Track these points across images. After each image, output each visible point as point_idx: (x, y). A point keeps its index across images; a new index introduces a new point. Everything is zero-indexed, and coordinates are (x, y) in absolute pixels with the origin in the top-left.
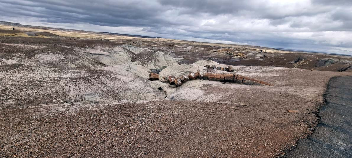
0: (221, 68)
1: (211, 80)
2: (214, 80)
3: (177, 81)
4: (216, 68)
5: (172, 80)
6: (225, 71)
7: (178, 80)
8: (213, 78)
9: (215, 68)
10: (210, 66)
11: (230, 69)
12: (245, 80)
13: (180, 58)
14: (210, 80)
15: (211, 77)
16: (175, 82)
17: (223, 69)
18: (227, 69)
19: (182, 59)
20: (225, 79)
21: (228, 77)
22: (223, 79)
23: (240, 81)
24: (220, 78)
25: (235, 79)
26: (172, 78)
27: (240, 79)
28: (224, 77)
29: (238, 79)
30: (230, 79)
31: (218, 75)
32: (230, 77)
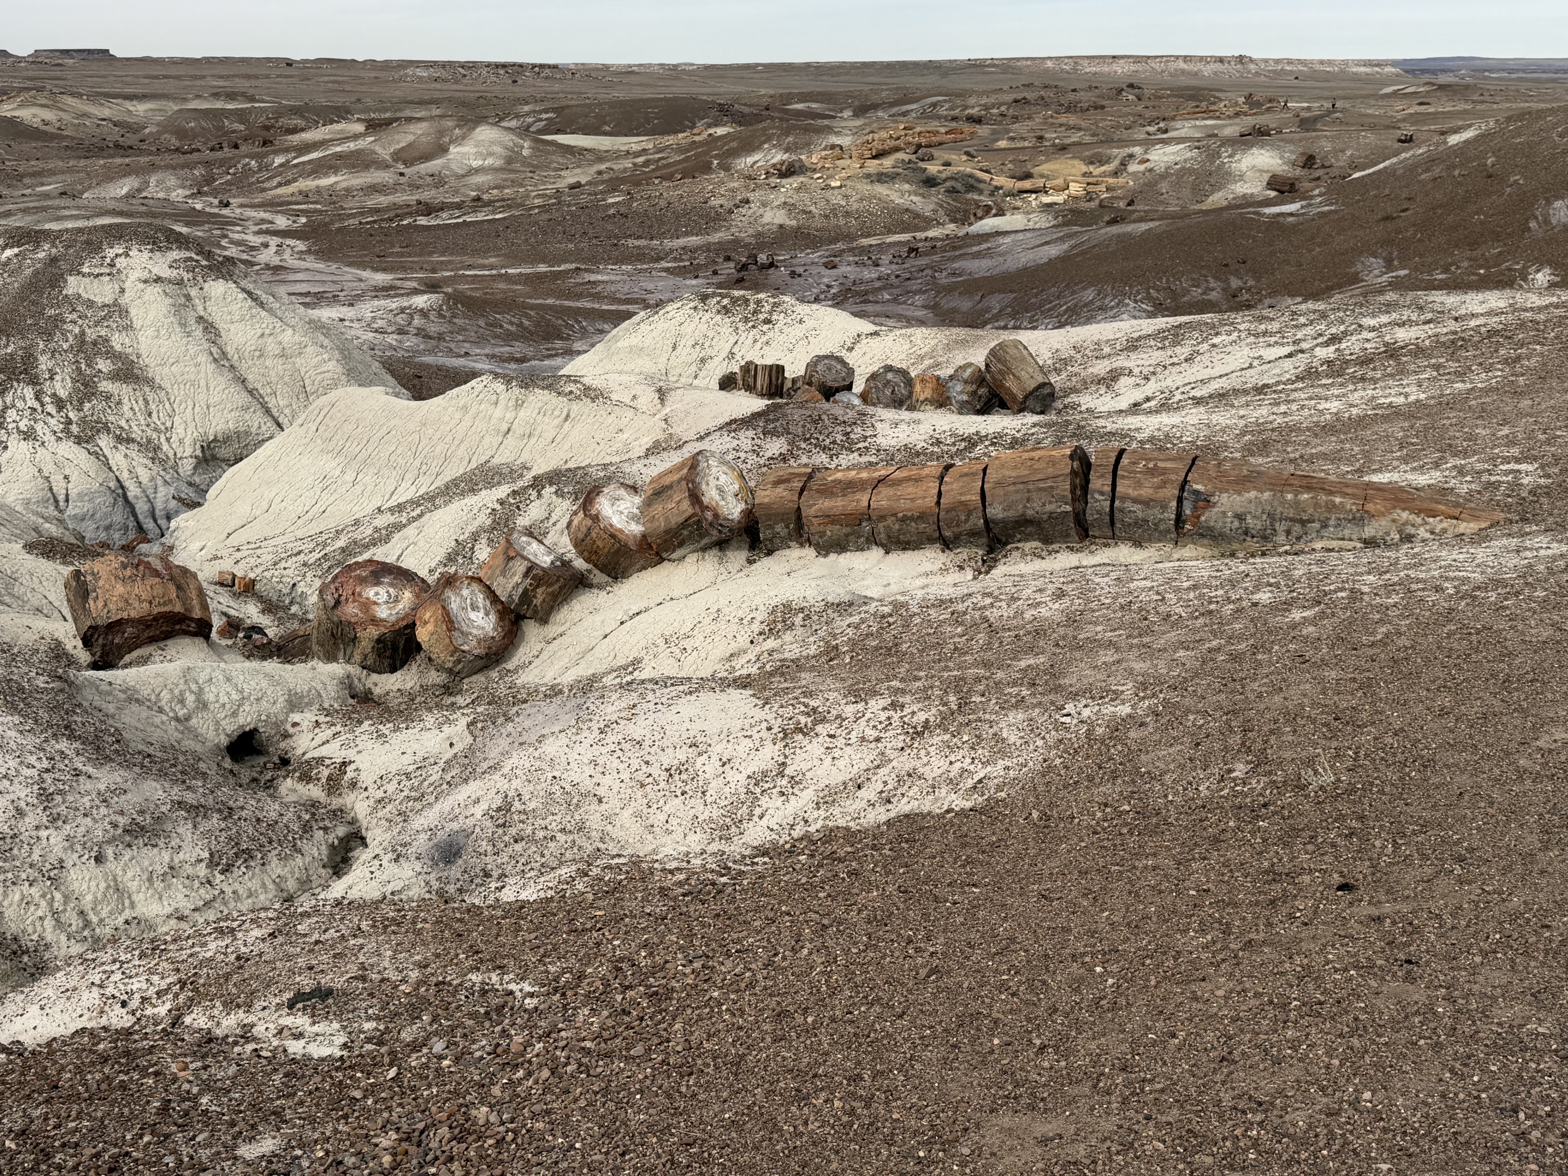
0: (909, 382)
1: (840, 546)
2: (872, 541)
3: (449, 622)
4: (859, 386)
5: (382, 613)
6: (965, 408)
7: (454, 604)
8: (866, 515)
9: (849, 387)
10: (780, 369)
11: (1010, 383)
12: (1204, 501)
13: (394, 304)
14: (825, 548)
15: (830, 519)
16: (422, 634)
17: (941, 385)
18: (979, 379)
19: (421, 301)
20: (996, 511)
21: (1017, 492)
22: (966, 521)
23: (1156, 511)
24: (938, 503)
25: (1097, 496)
26: (376, 589)
27: (1151, 491)
28: (977, 497)
29: (1133, 493)
30: (1050, 502)
31: (908, 479)
32: (1040, 489)
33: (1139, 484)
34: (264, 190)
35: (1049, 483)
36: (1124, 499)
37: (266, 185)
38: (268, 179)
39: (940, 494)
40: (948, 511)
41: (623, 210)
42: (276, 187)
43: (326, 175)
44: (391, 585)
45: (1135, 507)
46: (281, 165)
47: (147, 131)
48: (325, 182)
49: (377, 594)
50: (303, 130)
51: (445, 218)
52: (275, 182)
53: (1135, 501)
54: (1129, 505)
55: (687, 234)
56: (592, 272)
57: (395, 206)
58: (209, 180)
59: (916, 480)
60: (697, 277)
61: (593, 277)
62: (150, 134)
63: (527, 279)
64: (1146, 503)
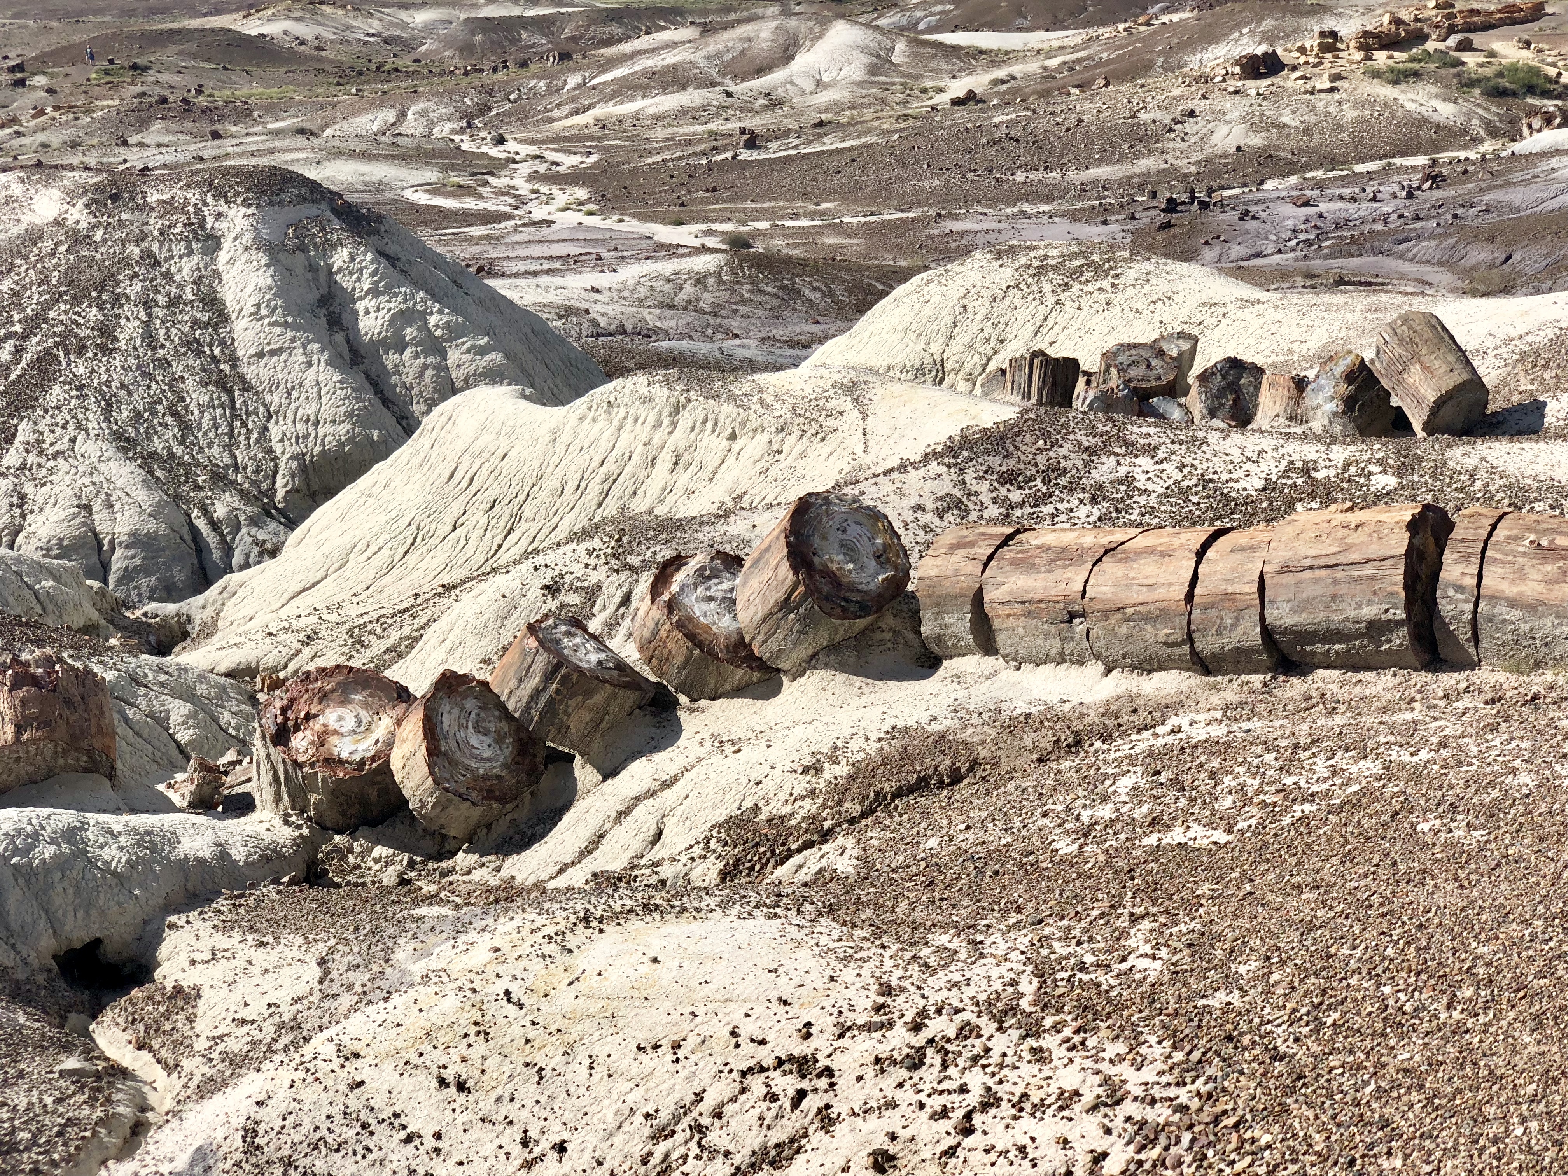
2: (1086, 650)
5: (344, 748)
11: (1416, 378)
20: (1280, 614)
21: (1316, 581)
22: (1234, 626)
23: (1549, 621)
24: (1190, 597)
25: (1451, 592)
26: (341, 711)
27: (1541, 588)
28: (1254, 588)
29: (1510, 590)
30: (1370, 603)
31: (1151, 551)
32: (1355, 580)
33: (1521, 575)
34: (552, 120)
35: (1370, 570)
36: (1494, 599)
37: (556, 114)
38: (559, 106)
39: (1194, 580)
40: (1205, 608)
41: (1016, 132)
42: (567, 117)
43: (632, 99)
44: (366, 705)
45: (1515, 614)
46: (578, 87)
47: (424, 48)
48: (628, 108)
49: (341, 719)
50: (620, 41)
51: (775, 150)
52: (566, 109)
53: (1513, 603)
54: (1504, 612)
55: (1100, 162)
56: (955, 217)
57: (713, 135)
58: (484, 109)
59: (1162, 555)
60: (1105, 223)
61: (958, 226)
62: (429, 52)
63: (868, 231)
64: (1533, 608)
